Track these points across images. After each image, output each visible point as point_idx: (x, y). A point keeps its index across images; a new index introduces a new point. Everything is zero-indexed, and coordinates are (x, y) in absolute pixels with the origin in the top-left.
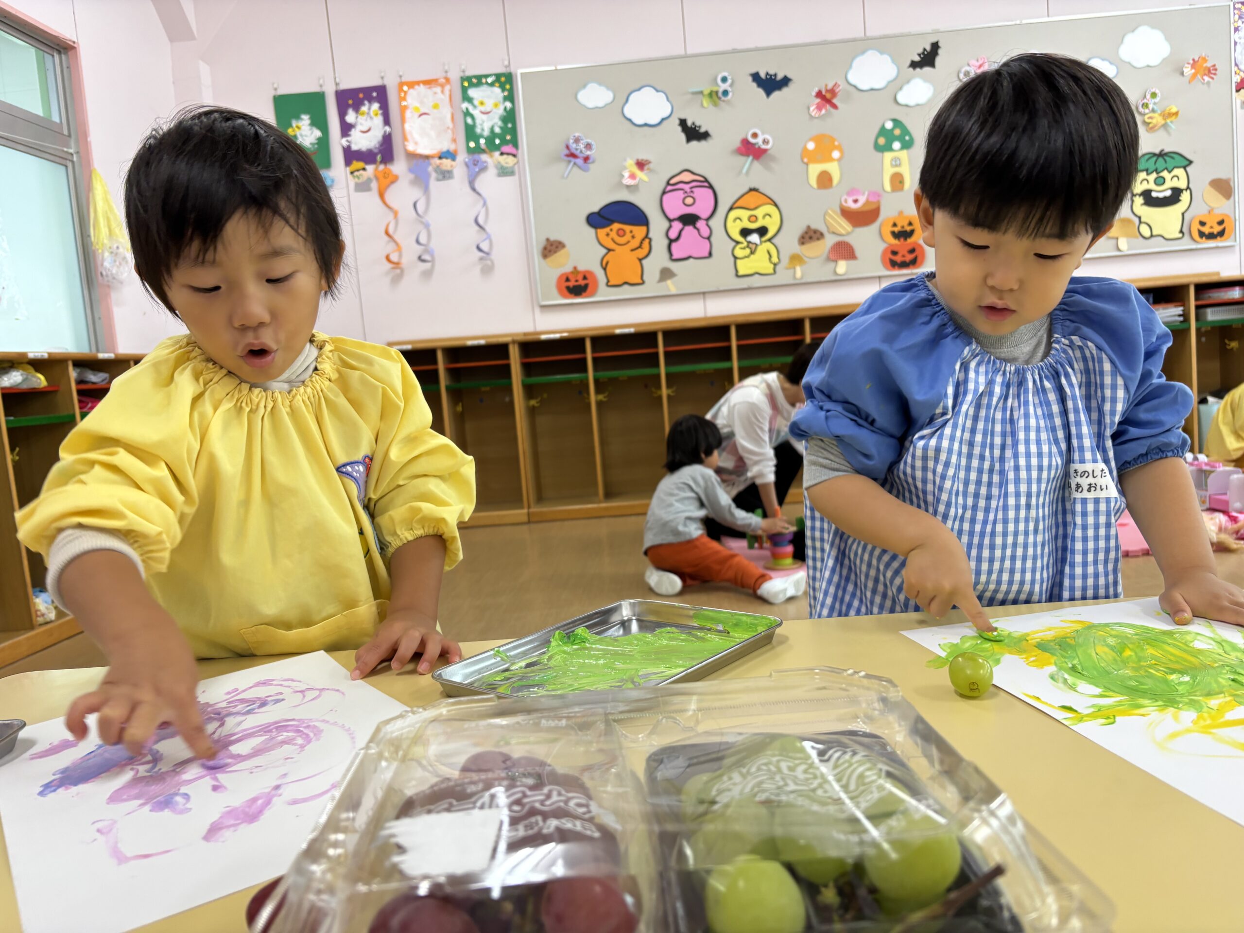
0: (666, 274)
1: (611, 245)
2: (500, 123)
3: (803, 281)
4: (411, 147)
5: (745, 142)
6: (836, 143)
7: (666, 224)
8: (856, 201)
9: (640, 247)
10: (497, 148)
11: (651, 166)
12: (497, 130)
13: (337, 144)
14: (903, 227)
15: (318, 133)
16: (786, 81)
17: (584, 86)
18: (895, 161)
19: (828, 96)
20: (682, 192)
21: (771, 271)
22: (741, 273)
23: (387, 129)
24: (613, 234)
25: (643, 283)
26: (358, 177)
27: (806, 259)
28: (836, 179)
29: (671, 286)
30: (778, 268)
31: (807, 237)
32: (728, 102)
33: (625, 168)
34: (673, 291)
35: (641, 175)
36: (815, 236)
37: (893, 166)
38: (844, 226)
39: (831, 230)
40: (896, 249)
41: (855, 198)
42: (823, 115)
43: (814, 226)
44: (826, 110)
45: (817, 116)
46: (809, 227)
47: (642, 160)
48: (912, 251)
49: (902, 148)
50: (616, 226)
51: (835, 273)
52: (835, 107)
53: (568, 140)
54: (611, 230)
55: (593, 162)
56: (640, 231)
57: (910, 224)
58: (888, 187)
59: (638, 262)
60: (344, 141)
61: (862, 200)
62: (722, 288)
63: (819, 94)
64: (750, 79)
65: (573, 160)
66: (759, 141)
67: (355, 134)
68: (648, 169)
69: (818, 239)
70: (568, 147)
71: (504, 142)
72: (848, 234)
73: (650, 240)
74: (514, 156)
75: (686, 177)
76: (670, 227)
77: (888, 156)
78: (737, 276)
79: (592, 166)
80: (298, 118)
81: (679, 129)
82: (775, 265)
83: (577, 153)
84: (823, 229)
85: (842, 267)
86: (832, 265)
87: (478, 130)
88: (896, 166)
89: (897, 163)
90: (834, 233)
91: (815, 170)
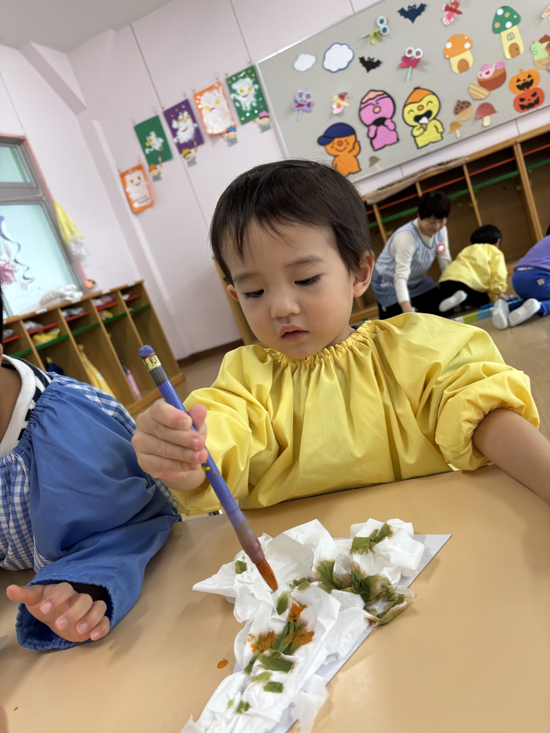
0: (373, 160)
1: (336, 153)
2: (255, 100)
3: (462, 138)
4: (210, 131)
5: (405, 59)
6: (466, 38)
7: (366, 129)
8: (488, 73)
9: (354, 148)
10: (257, 115)
11: (348, 96)
12: (254, 104)
13: (172, 142)
14: (524, 80)
15: (161, 140)
16: (423, 7)
17: (296, 58)
18: (510, 36)
19: (454, 7)
20: (371, 106)
21: (440, 138)
22: (420, 145)
23: (196, 125)
24: (336, 146)
25: (360, 170)
26: (188, 158)
27: (461, 123)
28: (471, 63)
29: (378, 167)
30: (444, 135)
31: (459, 108)
32: (388, 36)
33: (333, 102)
34: (380, 169)
35: (344, 103)
36: (464, 106)
37: (509, 40)
38: (483, 92)
39: (475, 97)
40: (522, 97)
41: (486, 71)
42: (453, 22)
43: (462, 100)
44: (454, 18)
45: (448, 24)
46: (459, 101)
47: (343, 93)
48: (534, 95)
49: (513, 25)
50: (336, 140)
51: (483, 126)
52: (460, 13)
53: (295, 97)
54: (334, 144)
55: (313, 105)
56: (351, 139)
57: (529, 76)
58: (508, 56)
59: (354, 159)
60: (175, 140)
61: (492, 70)
62: (410, 158)
63: (447, 8)
64: (398, 14)
65: (301, 108)
66: (414, 54)
67: (180, 133)
68: (348, 98)
69: (467, 107)
70: (296, 101)
71: (260, 111)
72: (487, 97)
73: (359, 142)
74: (267, 117)
75: (372, 95)
76: (369, 130)
77: (504, 34)
78: (418, 148)
79: (313, 108)
80: (149, 135)
81: (360, 65)
82: (441, 133)
83: (303, 103)
84: (468, 99)
85: (487, 121)
86: (480, 121)
87: (244, 109)
88: (511, 39)
89: (511, 36)
90: (477, 100)
91: (455, 61)
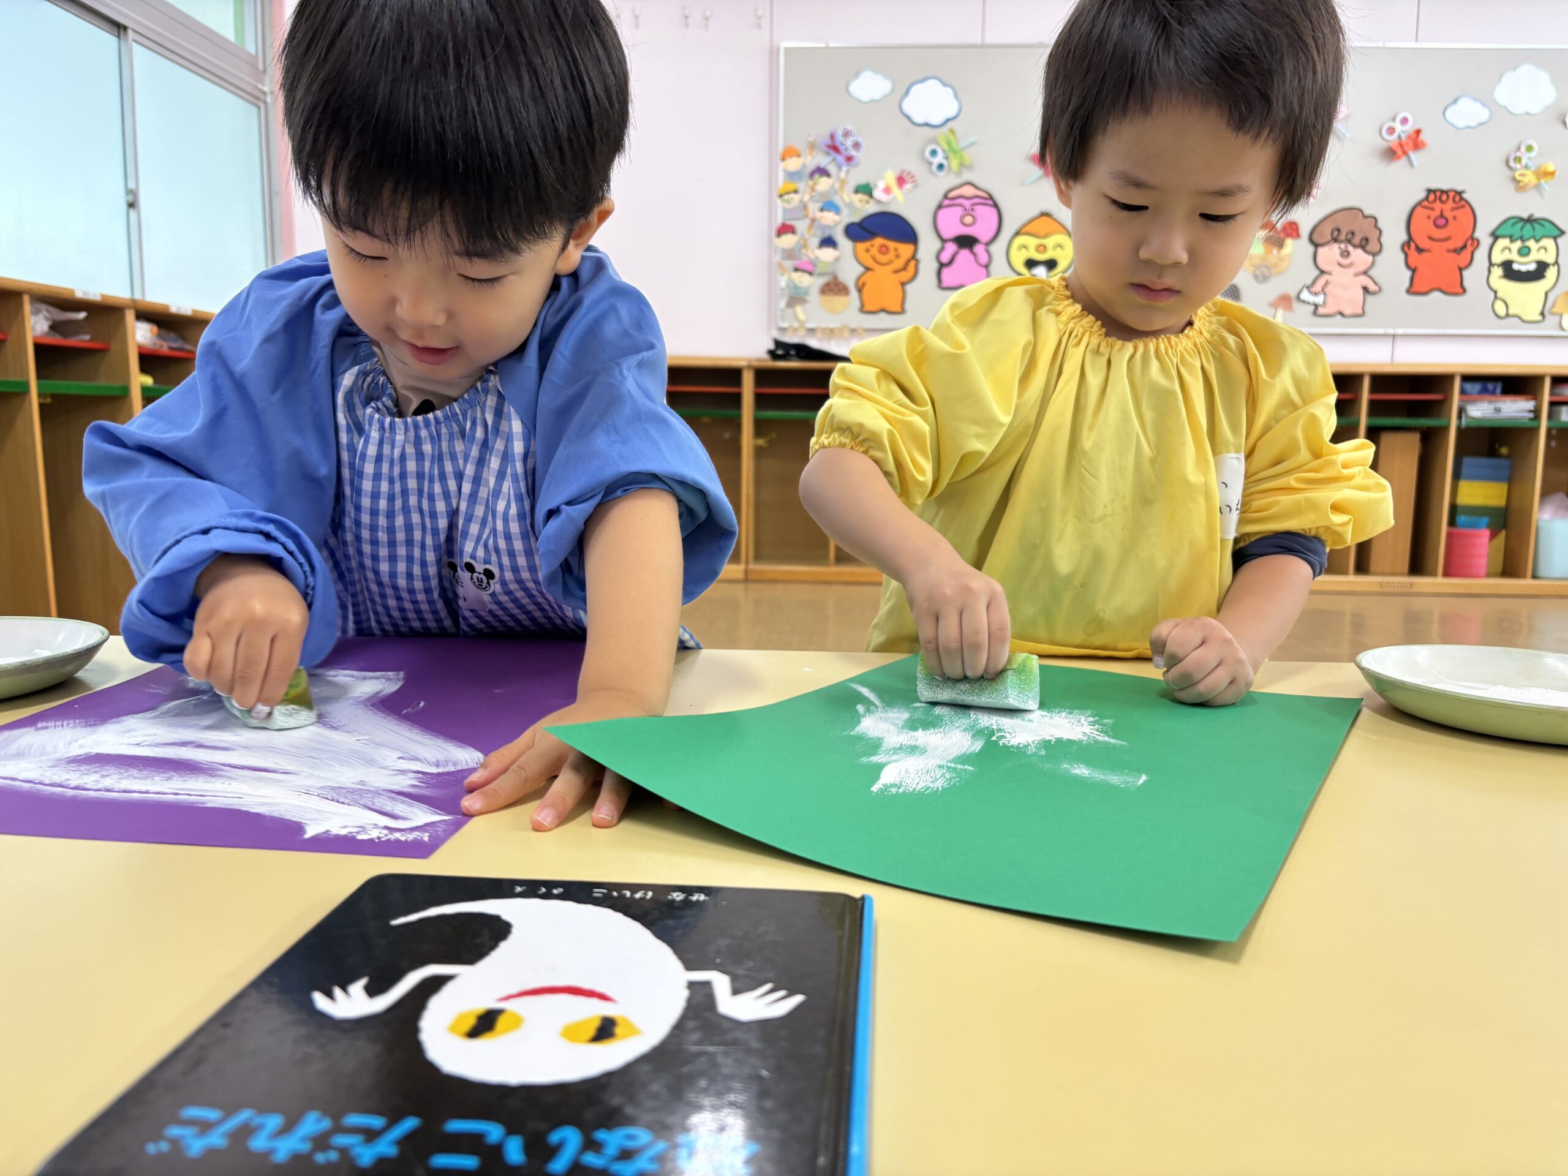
1: (871, 263)
7: (937, 244)
9: (904, 268)
17: (858, 75)
20: (960, 209)
24: (874, 251)
25: (902, 311)
47: (905, 174)
50: (879, 241)
53: (834, 131)
54: (873, 246)
55: (858, 164)
56: (906, 249)
59: (899, 286)
65: (834, 153)
70: (833, 139)
73: (917, 261)
75: (968, 191)
76: (942, 249)
83: (842, 148)
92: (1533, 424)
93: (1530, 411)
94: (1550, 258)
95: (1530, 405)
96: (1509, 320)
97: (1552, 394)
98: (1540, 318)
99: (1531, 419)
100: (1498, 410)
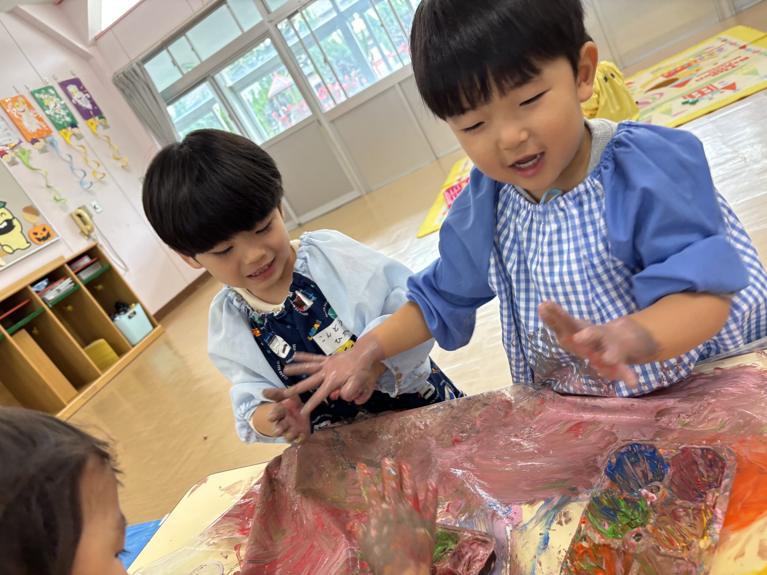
92: (76, 288)
93: (71, 283)
94: (10, 217)
95: (69, 280)
96: (16, 252)
97: (73, 270)
98: (28, 245)
99: (74, 286)
100: (58, 291)
